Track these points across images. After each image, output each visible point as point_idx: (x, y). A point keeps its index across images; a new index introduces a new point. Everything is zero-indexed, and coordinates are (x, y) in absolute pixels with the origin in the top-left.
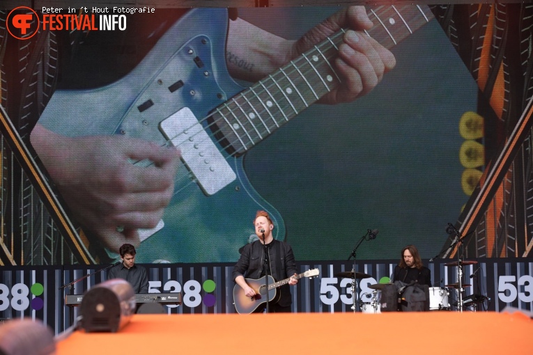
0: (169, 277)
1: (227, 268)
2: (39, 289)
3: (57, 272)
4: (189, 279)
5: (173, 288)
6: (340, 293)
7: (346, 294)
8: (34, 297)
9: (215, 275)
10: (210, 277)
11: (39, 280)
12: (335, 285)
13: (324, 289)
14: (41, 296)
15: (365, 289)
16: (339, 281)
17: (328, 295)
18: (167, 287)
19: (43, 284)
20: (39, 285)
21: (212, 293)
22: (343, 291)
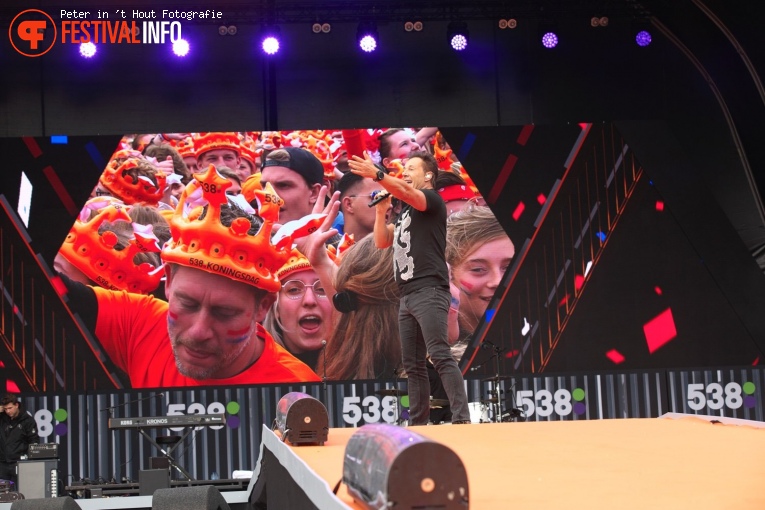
0: (193, 400)
1: (250, 390)
2: (63, 415)
3: (81, 397)
4: (213, 401)
5: (197, 411)
6: (363, 412)
7: (368, 412)
8: (57, 423)
9: (238, 396)
10: (234, 398)
11: (63, 405)
12: (357, 404)
13: (347, 408)
14: (65, 422)
15: (387, 408)
16: (362, 400)
17: (351, 414)
18: (191, 410)
19: (66, 410)
20: (63, 410)
21: (236, 415)
22: (365, 410)
